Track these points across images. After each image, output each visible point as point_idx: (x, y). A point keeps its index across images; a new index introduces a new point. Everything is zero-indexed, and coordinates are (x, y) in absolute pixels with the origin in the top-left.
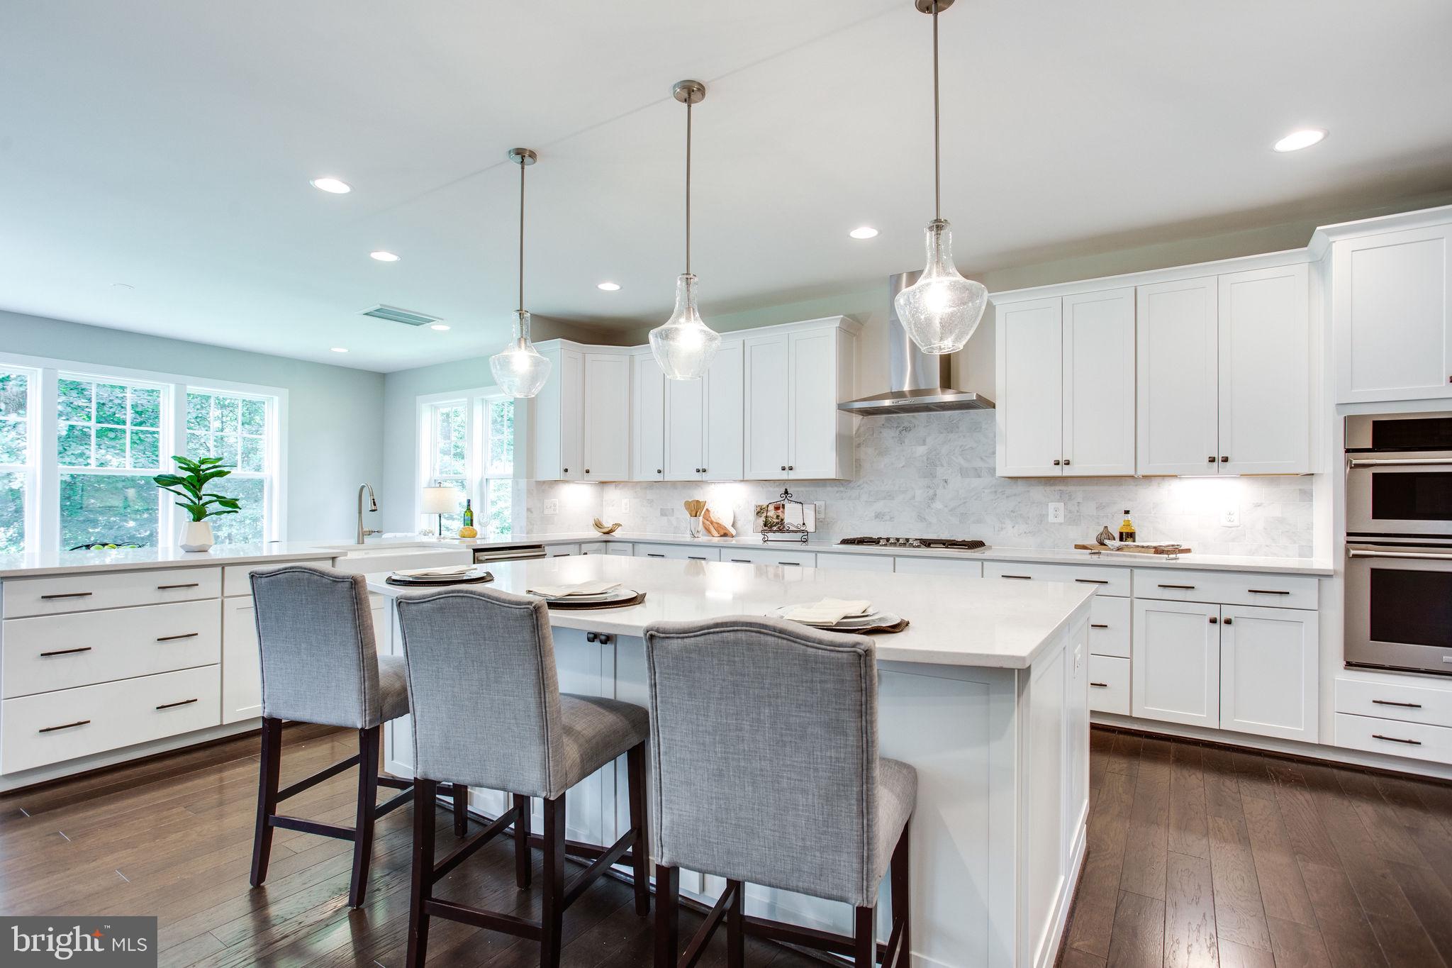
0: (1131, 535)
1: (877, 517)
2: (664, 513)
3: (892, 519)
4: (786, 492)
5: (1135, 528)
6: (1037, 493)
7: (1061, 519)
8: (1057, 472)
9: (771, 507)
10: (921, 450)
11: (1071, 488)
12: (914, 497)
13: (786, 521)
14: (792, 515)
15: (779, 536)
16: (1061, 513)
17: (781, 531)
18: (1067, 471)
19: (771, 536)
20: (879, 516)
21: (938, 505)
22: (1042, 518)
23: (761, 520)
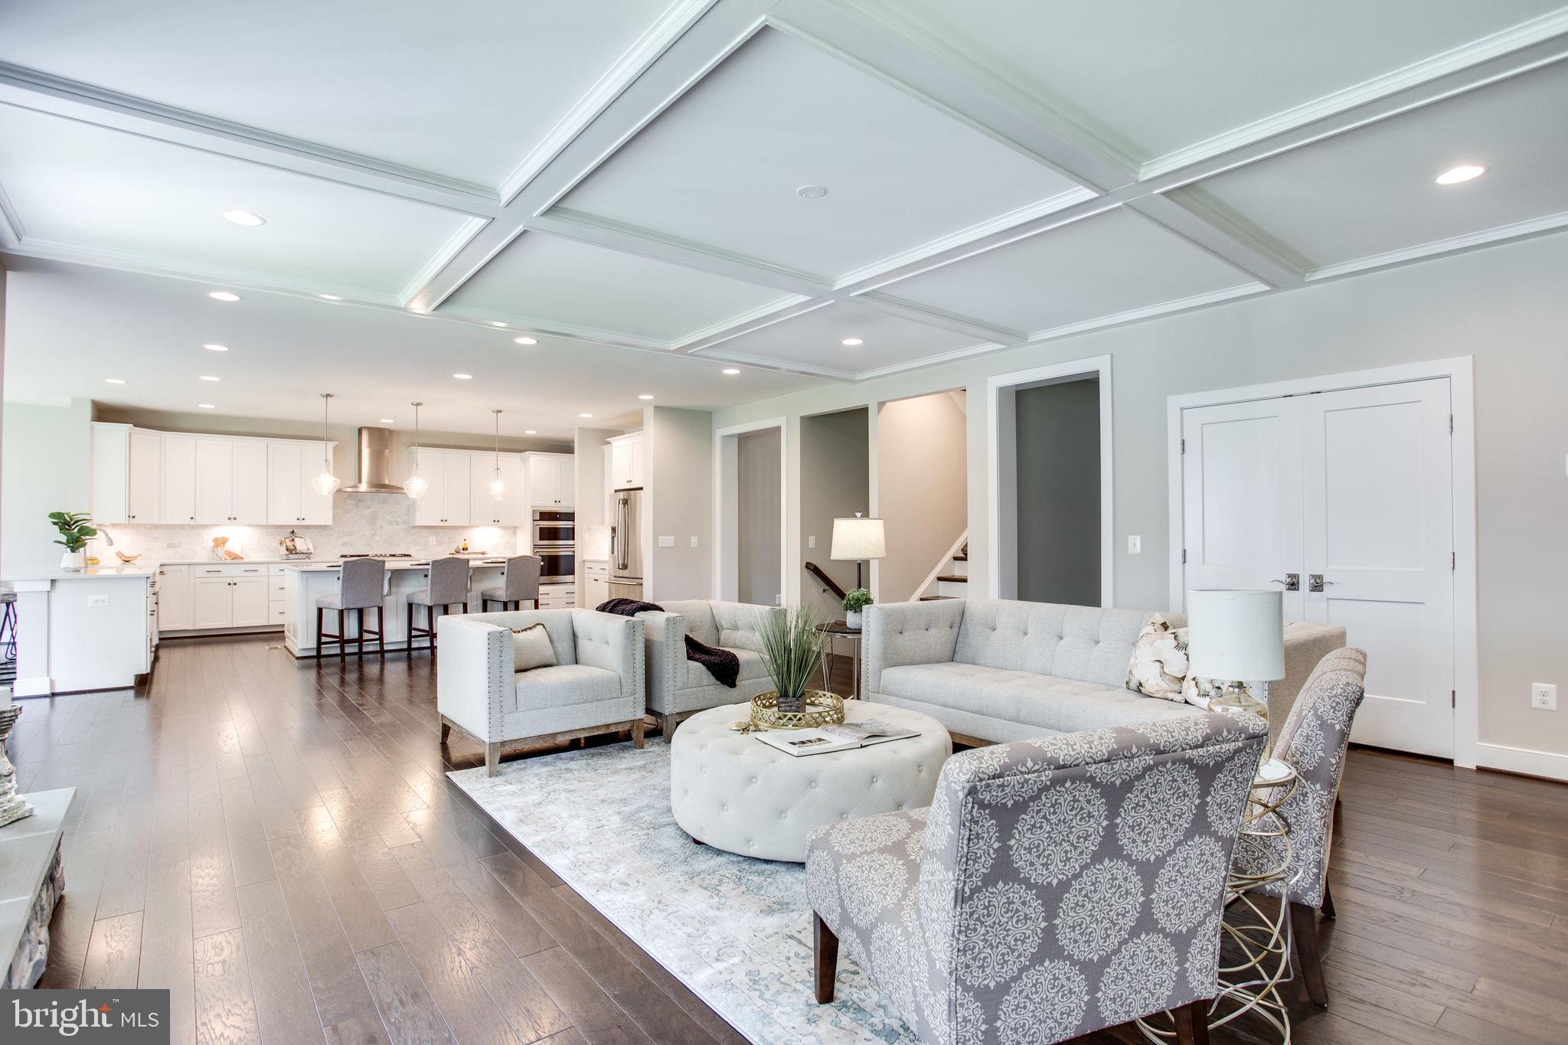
0: (467, 549)
1: (343, 545)
2: (169, 546)
3: (352, 545)
4: (293, 532)
5: (468, 546)
6: (425, 532)
7: (434, 544)
8: (442, 524)
9: (287, 540)
10: (367, 511)
11: (439, 530)
12: (364, 535)
13: (298, 548)
14: (300, 545)
15: (294, 556)
16: (435, 541)
17: (296, 553)
18: (445, 524)
19: (291, 556)
20: (344, 544)
21: (377, 538)
22: (427, 543)
23: (284, 548)
